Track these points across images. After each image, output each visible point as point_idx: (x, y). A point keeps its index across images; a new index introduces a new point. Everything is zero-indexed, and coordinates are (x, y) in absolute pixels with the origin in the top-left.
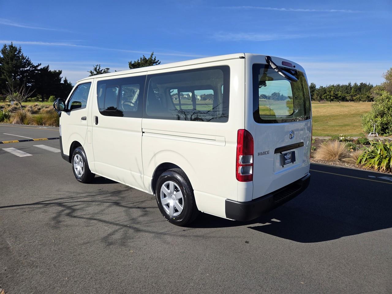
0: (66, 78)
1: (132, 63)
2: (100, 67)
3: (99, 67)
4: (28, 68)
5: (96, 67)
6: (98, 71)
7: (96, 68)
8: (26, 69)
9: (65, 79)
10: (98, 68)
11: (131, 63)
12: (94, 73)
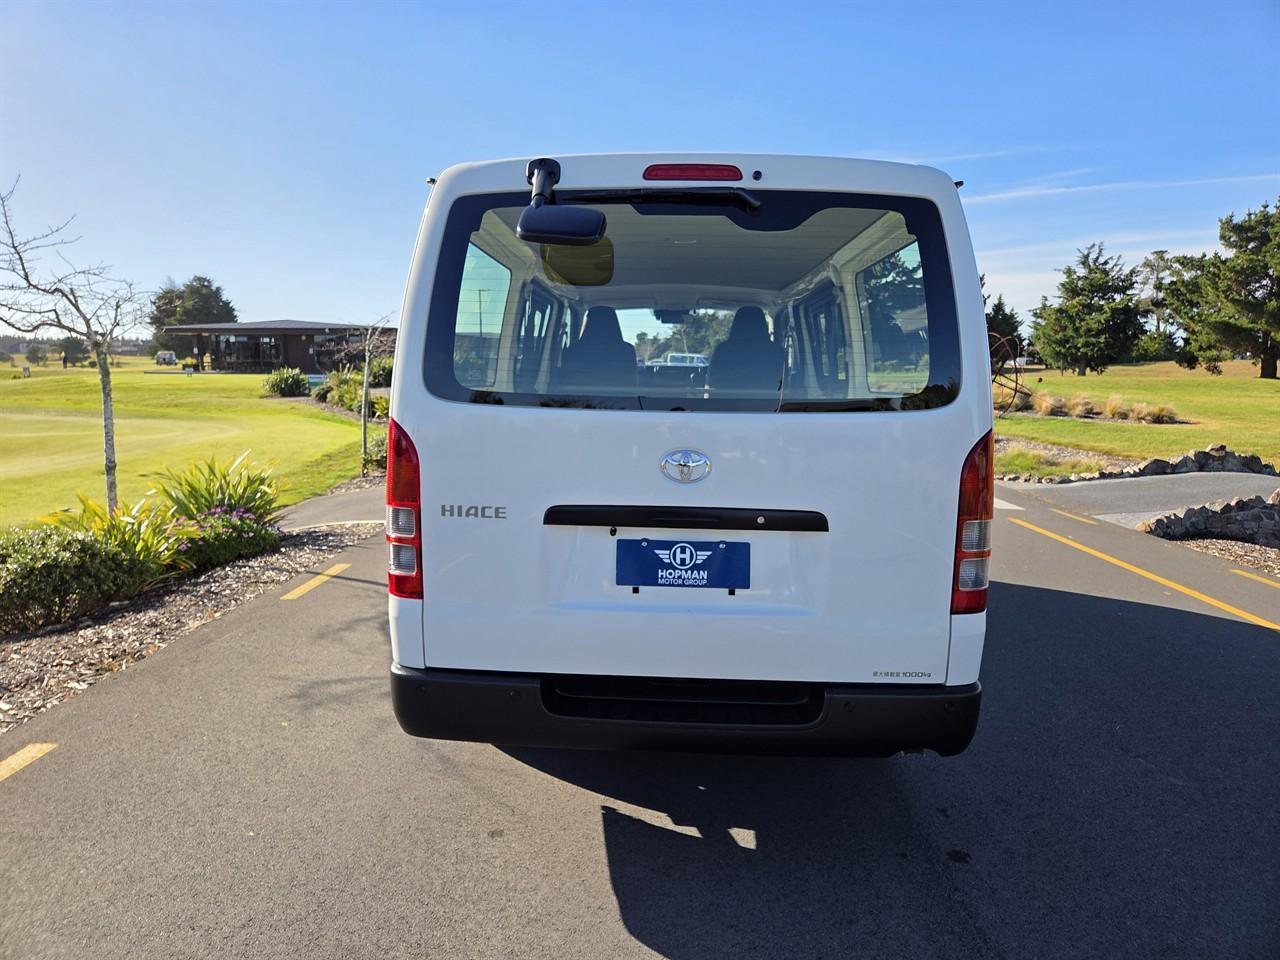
0: (1000, 298)
1: (1234, 222)
2: (1101, 251)
3: (1098, 251)
4: (890, 279)
5: (1086, 253)
6: (1091, 264)
7: (1087, 257)
8: (884, 281)
9: (996, 302)
10: (1093, 256)
11: (1231, 221)
12: (1075, 273)
